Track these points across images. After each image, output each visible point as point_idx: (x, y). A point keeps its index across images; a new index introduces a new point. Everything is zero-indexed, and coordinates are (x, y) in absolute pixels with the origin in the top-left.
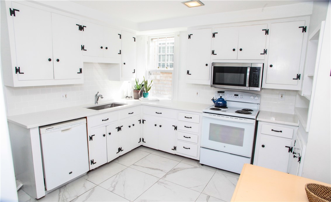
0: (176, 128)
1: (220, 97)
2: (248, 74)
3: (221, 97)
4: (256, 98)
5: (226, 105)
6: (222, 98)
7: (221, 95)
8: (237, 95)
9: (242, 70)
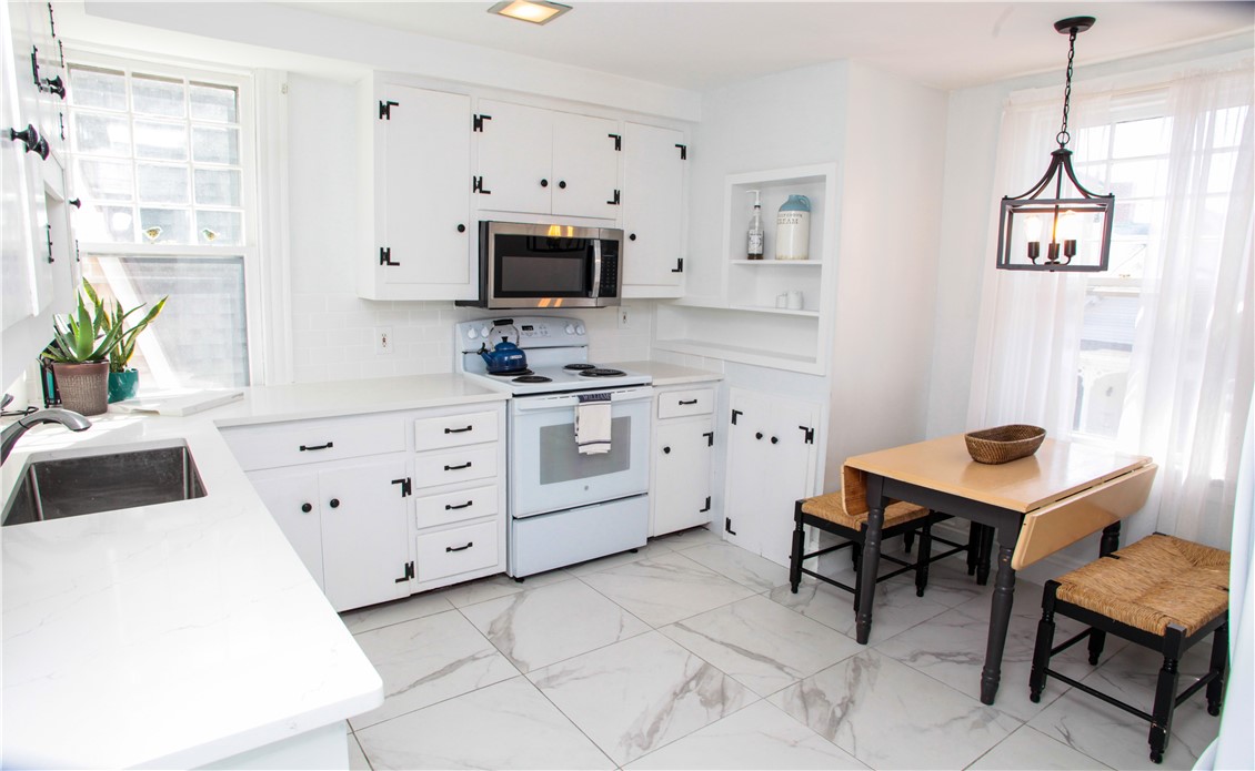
0: (407, 487)
1: (501, 341)
2: (598, 261)
3: (505, 339)
4: (570, 330)
5: (526, 365)
6: (509, 341)
7: (505, 331)
8: (530, 328)
9: (576, 248)
